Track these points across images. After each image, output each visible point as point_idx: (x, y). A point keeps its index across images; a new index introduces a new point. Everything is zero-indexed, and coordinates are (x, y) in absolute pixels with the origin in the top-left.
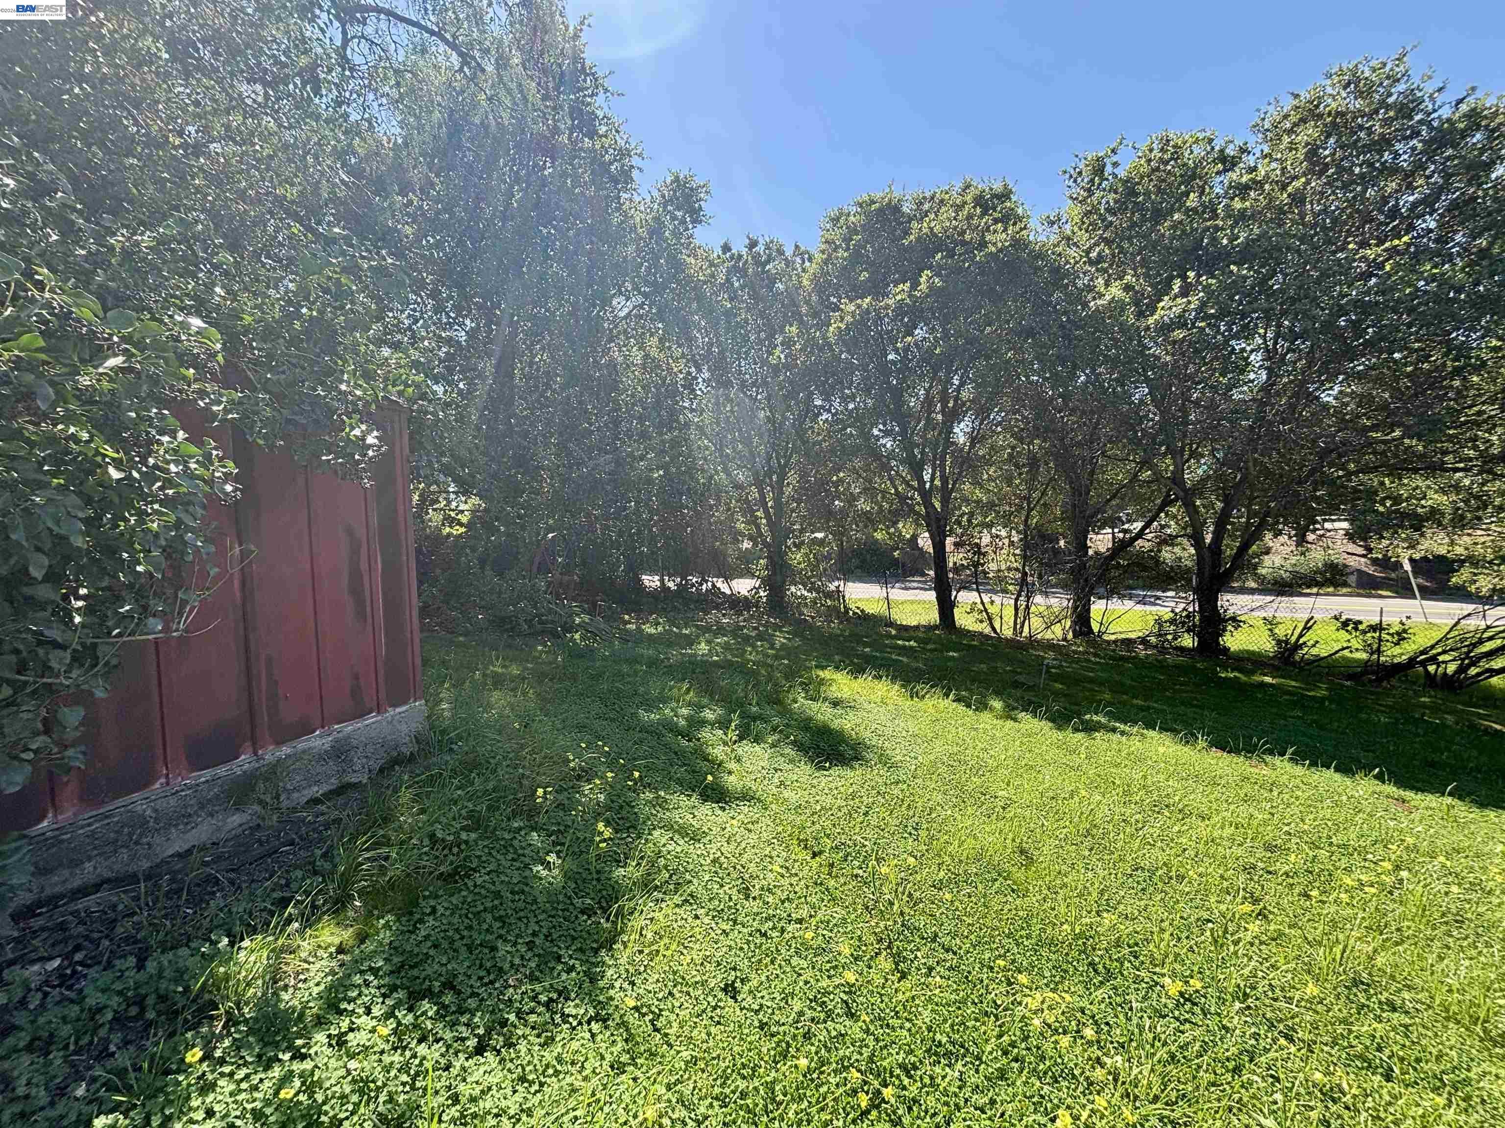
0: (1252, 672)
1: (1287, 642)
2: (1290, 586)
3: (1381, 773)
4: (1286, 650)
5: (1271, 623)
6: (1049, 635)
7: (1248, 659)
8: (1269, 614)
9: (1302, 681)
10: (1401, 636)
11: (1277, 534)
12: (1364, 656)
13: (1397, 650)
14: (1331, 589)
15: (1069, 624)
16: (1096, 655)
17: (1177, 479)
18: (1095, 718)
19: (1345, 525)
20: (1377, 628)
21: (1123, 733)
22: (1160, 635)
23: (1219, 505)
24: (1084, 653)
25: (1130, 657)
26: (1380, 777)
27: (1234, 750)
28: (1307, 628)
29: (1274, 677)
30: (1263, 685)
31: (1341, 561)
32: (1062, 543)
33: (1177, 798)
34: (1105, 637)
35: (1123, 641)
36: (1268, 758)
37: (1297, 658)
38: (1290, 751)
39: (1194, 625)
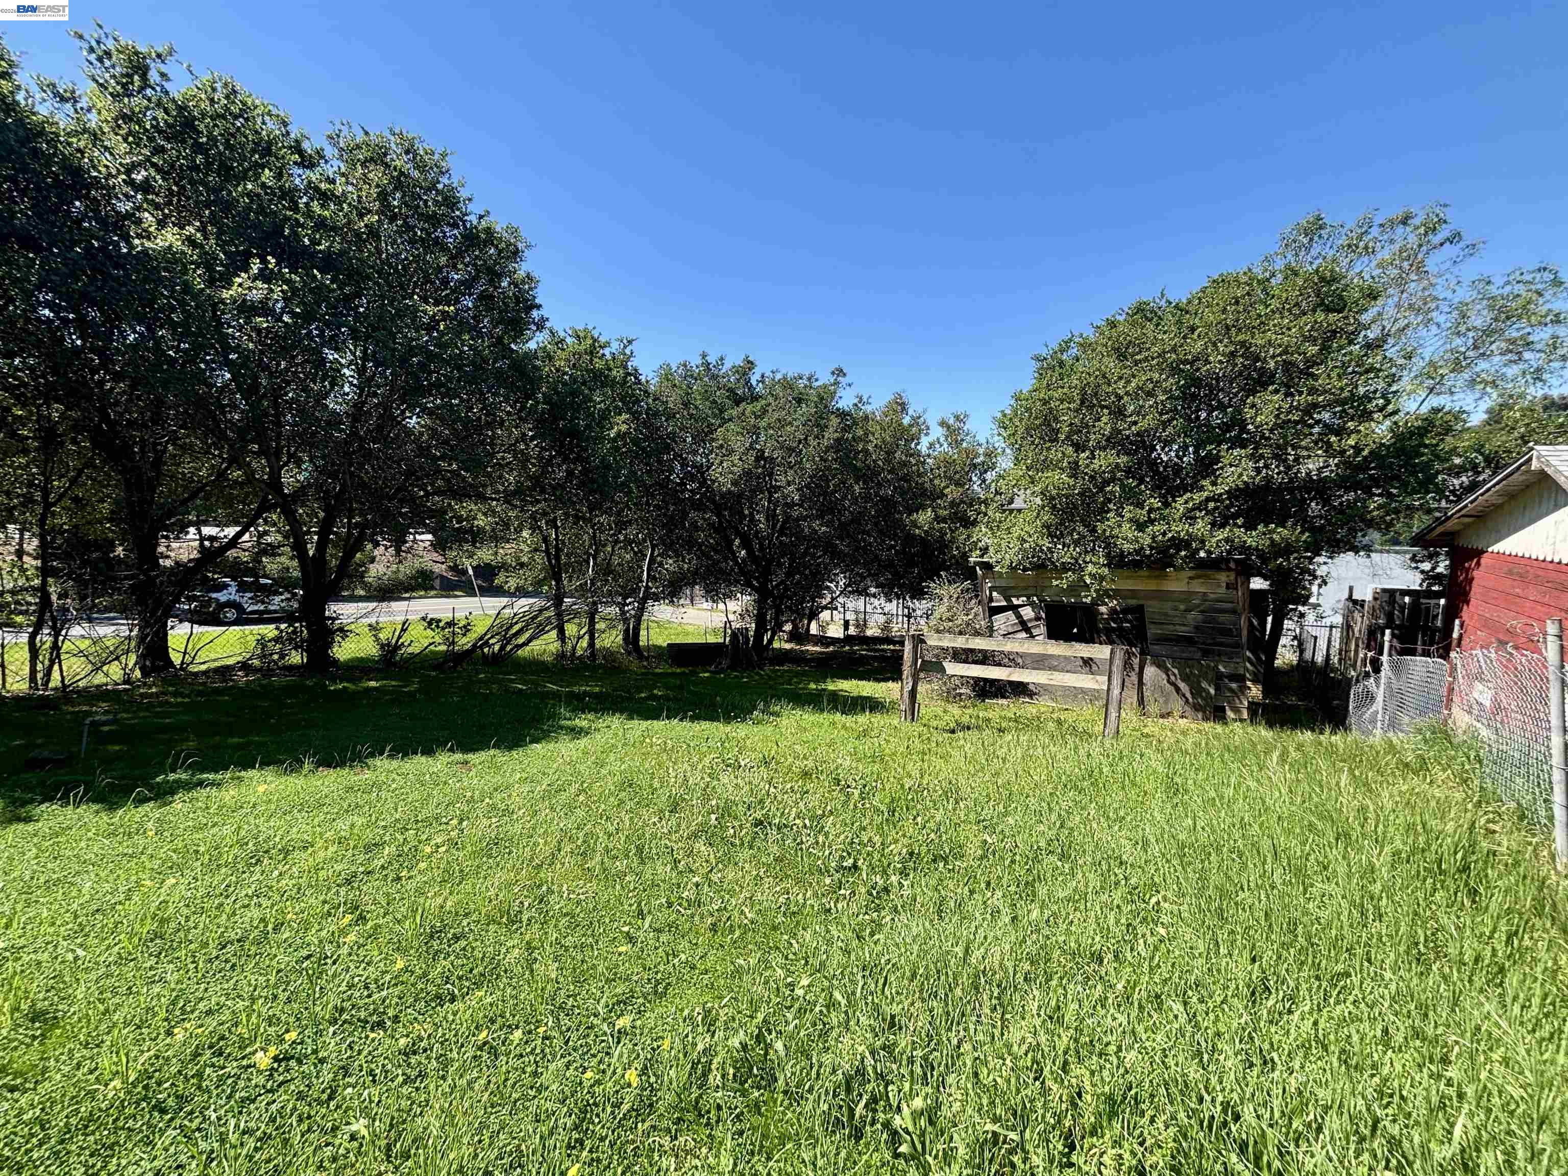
0: (360, 680)
1: (388, 645)
2: (391, 591)
3: (452, 745)
4: (388, 651)
5: (374, 628)
6: (99, 679)
7: (357, 667)
8: (372, 620)
9: (399, 680)
10: (466, 629)
11: (376, 544)
12: (443, 648)
13: (464, 640)
14: (422, 593)
15: (133, 658)
16: (175, 694)
17: (275, 484)
18: (172, 777)
19: (429, 537)
20: (452, 624)
21: (213, 784)
22: (264, 656)
23: (322, 514)
24: (157, 695)
25: (225, 689)
26: (451, 750)
27: (341, 764)
28: (404, 630)
29: (377, 681)
30: (369, 690)
31: (429, 568)
32: (120, 551)
33: (277, 839)
34: (194, 669)
35: (217, 670)
36: (370, 761)
37: (397, 658)
38: (388, 749)
39: (302, 641)
